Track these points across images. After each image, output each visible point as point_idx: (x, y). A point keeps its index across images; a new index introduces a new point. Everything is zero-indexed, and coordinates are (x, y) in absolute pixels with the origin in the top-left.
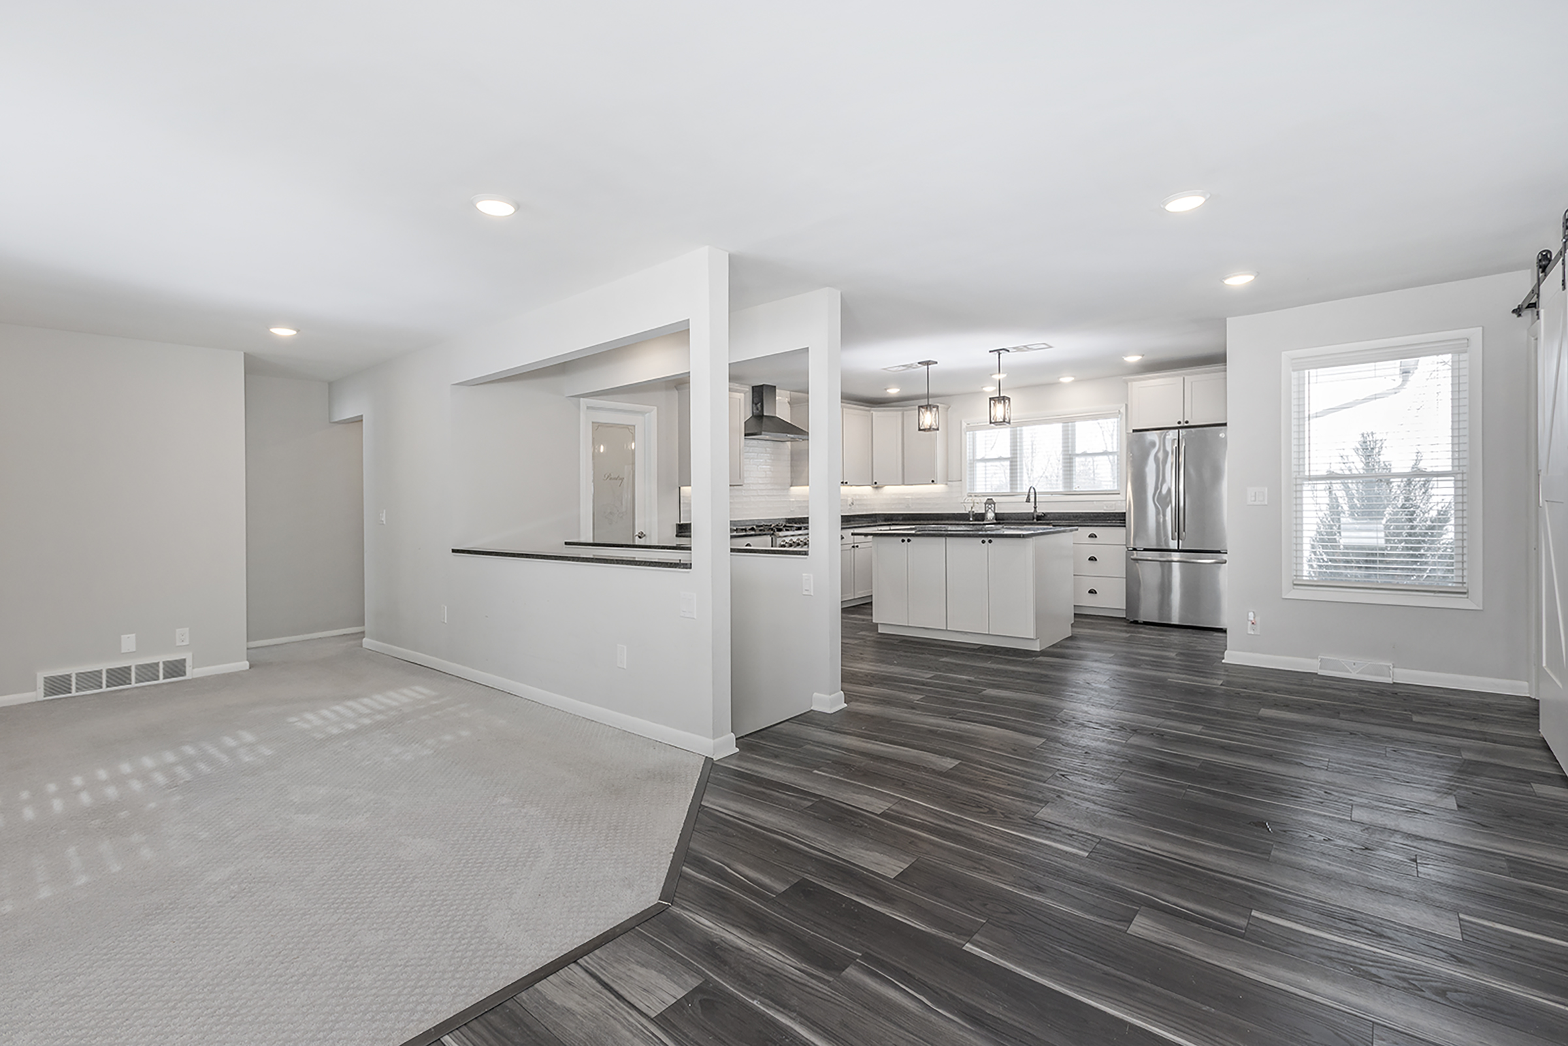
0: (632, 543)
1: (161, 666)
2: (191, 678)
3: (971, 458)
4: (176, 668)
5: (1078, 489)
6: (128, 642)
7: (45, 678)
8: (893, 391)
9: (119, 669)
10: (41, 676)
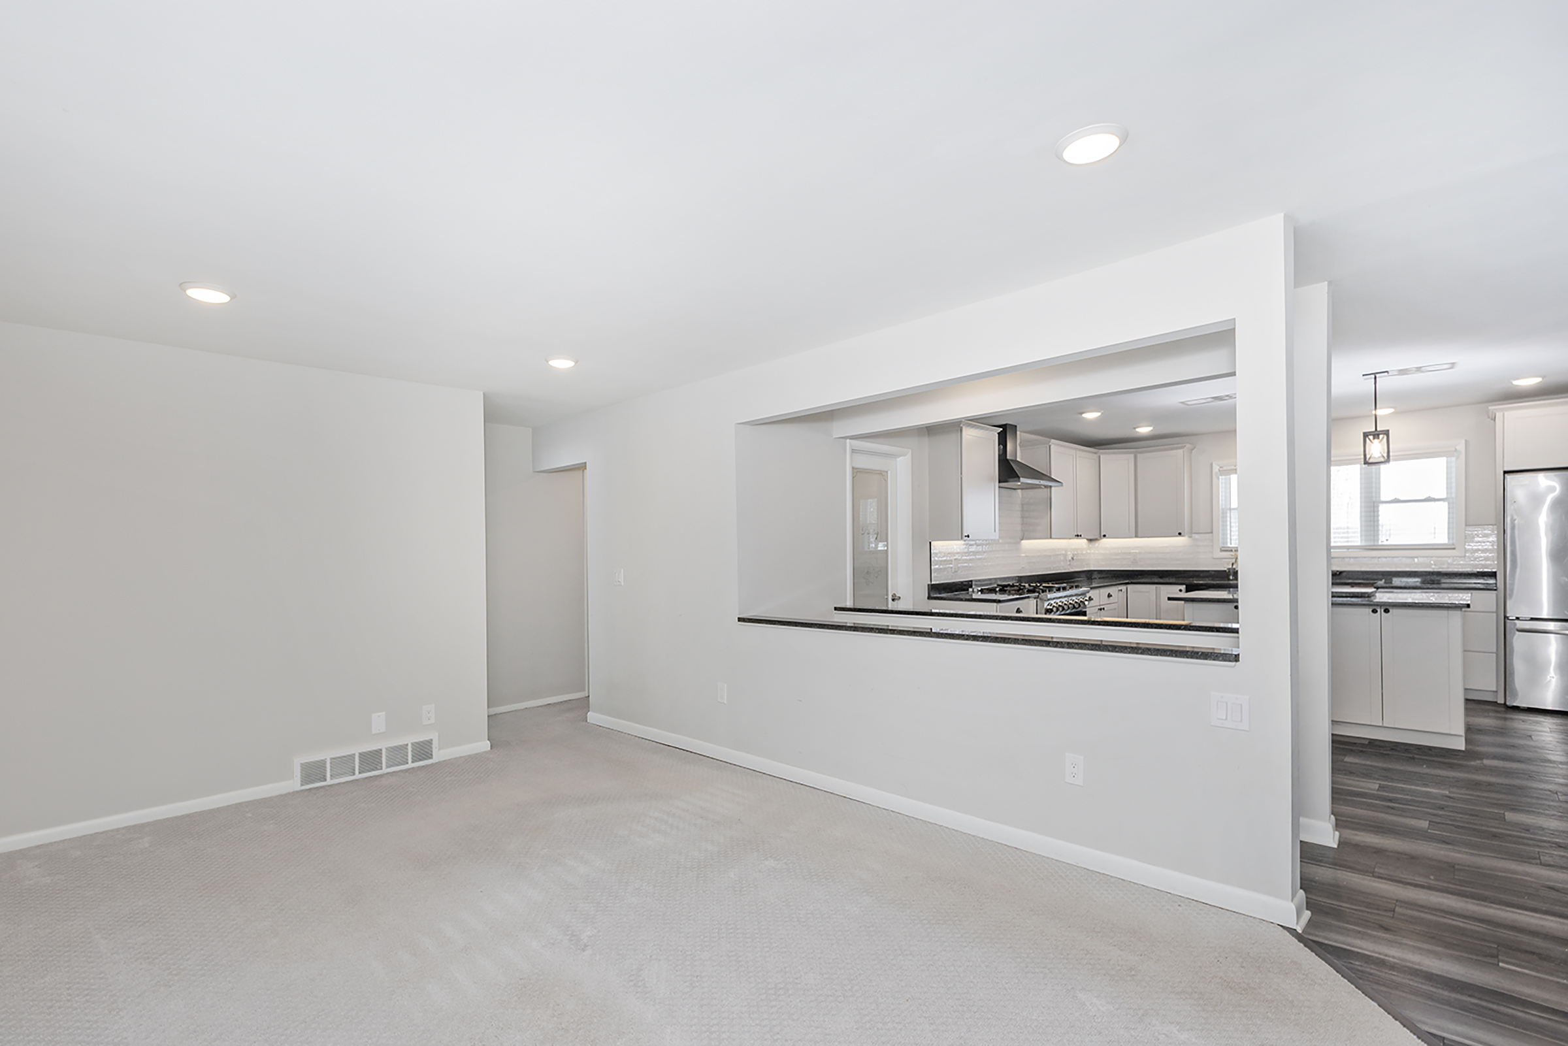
0: (884, 608)
1: (410, 745)
2: (437, 761)
3: (1224, 507)
4: (423, 750)
5: (1385, 543)
6: (379, 721)
7: (301, 764)
8: (1144, 430)
9: (370, 752)
10: (298, 761)
